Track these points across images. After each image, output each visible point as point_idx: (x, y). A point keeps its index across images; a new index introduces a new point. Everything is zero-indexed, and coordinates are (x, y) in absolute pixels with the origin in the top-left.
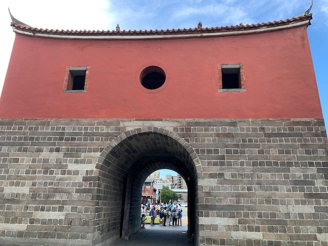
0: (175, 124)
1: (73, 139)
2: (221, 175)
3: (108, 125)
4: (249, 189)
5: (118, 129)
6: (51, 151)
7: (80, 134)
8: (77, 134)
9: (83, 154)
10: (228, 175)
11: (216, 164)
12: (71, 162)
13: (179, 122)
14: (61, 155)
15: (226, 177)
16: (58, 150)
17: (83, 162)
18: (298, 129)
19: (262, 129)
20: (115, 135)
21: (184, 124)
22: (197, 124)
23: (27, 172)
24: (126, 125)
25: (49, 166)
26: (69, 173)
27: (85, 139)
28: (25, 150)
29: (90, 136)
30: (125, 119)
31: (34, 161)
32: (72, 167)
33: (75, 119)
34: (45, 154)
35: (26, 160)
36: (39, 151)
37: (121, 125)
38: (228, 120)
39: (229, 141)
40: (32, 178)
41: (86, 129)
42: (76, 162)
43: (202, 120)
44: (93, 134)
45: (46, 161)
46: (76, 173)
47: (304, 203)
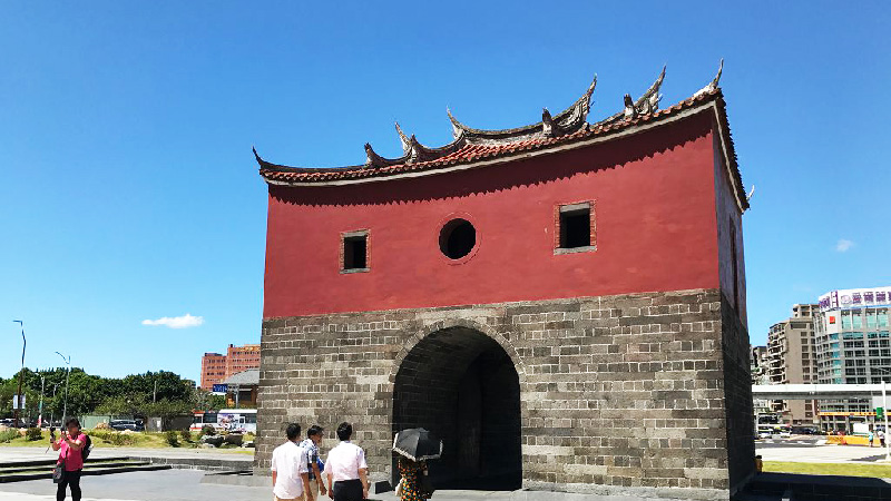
0: (489, 313)
1: (359, 342)
2: (553, 386)
3: (398, 316)
4: (591, 405)
5: (413, 324)
6: (335, 359)
7: (366, 334)
8: (362, 335)
9: (373, 362)
10: (562, 387)
11: (546, 370)
12: (359, 373)
13: (495, 308)
14: (346, 364)
15: (560, 390)
16: (342, 358)
17: (373, 372)
18: (675, 310)
19: (618, 312)
21: (502, 312)
22: (521, 310)
23: (310, 389)
24: (423, 317)
25: (333, 380)
26: (359, 388)
27: (374, 341)
28: (304, 360)
29: (379, 336)
30: (421, 309)
32: (360, 380)
34: (327, 364)
35: (305, 373)
36: (320, 360)
37: (417, 318)
38: (566, 301)
39: (568, 335)
40: (316, 397)
41: (373, 326)
42: (366, 373)
43: (528, 303)
44: (384, 333)
45: (329, 373)
46: (367, 388)
47: (670, 424)
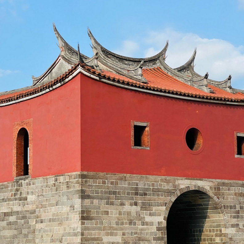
0: (211, 184)
1: (145, 194)
2: (238, 225)
3: (168, 182)
5: (175, 186)
6: (131, 205)
7: (149, 189)
8: (147, 189)
9: (154, 208)
10: (241, 225)
11: (235, 217)
12: (147, 215)
13: (213, 182)
14: (138, 208)
15: (240, 227)
16: (136, 204)
17: (154, 214)
20: (173, 191)
21: (216, 184)
22: (224, 184)
23: (117, 224)
24: (179, 183)
25: (132, 218)
26: (147, 224)
27: (154, 195)
28: (112, 204)
29: (157, 191)
30: (179, 178)
31: (120, 213)
32: (148, 219)
33: (145, 176)
34: (127, 208)
35: (114, 212)
36: (122, 204)
37: (177, 183)
38: (241, 182)
39: (242, 199)
41: (153, 185)
42: (151, 215)
43: (226, 181)
44: (158, 190)
45: (129, 213)
46: (152, 224)
